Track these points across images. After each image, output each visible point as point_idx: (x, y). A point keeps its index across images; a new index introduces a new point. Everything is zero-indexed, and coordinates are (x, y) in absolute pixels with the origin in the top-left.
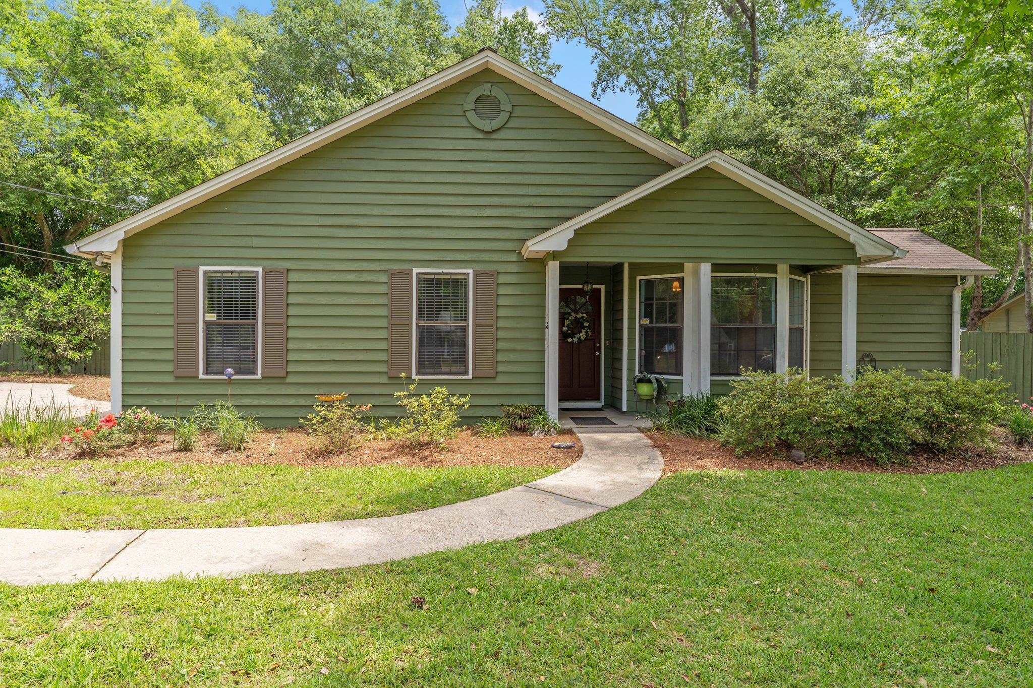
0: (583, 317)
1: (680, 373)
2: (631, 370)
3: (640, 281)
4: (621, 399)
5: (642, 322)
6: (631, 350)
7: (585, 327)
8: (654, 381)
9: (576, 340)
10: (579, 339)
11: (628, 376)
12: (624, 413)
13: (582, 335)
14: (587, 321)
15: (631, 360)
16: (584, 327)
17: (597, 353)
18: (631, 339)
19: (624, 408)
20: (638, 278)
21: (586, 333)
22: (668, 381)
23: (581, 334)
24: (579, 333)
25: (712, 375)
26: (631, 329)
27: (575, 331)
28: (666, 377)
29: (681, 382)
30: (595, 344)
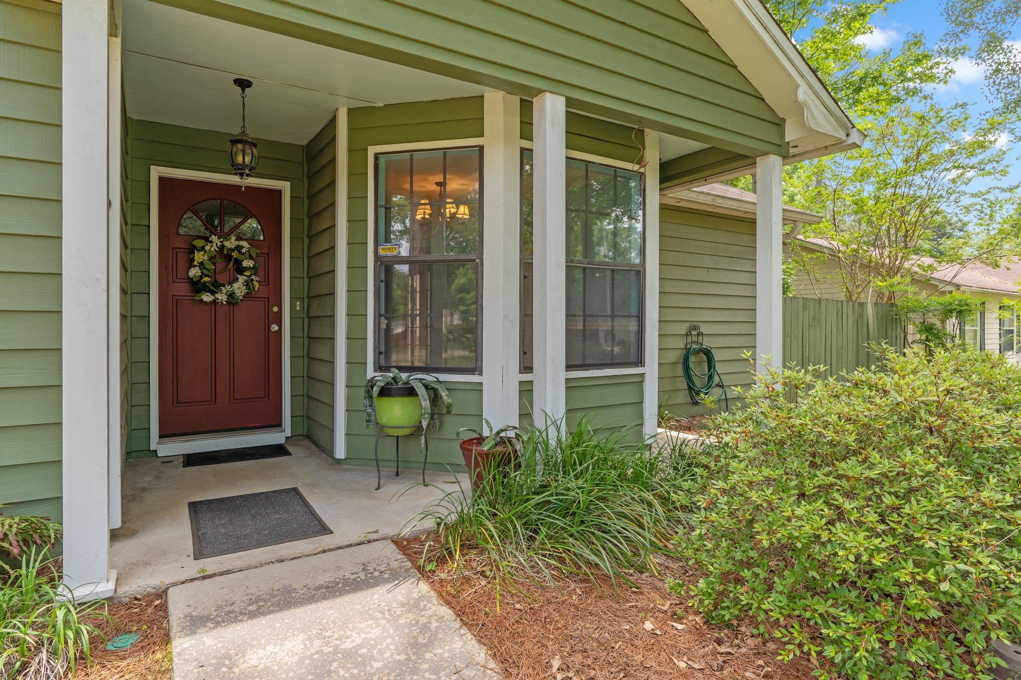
0: (238, 248)
1: (476, 369)
2: (355, 363)
3: (377, 156)
4: (332, 430)
5: (381, 252)
6: (356, 315)
7: (246, 269)
8: (421, 390)
9: (222, 297)
10: (231, 295)
11: (349, 377)
12: (339, 462)
13: (239, 288)
14: (251, 257)
15: (355, 339)
16: (240, 270)
17: (275, 328)
18: (356, 292)
19: (340, 452)
20: (372, 150)
21: (247, 284)
22: (451, 388)
23: (236, 286)
24: (230, 283)
25: (569, 367)
26: (356, 268)
27: (220, 279)
28: (443, 377)
29: (478, 388)
30: (268, 309)
